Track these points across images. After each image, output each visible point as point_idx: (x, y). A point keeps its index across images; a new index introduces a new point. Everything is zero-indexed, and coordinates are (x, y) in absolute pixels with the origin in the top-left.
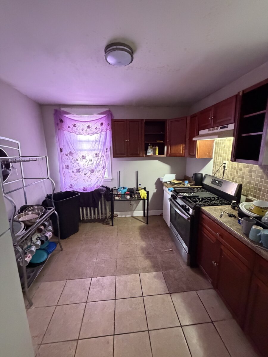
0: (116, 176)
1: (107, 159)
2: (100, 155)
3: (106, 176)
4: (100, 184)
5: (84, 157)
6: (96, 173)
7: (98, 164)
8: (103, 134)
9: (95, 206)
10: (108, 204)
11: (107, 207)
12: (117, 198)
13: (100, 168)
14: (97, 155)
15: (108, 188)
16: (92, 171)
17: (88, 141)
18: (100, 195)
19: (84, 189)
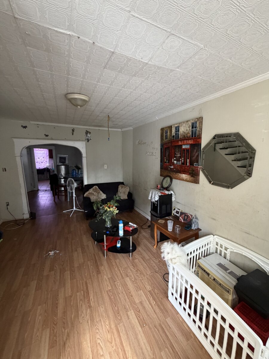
0: (51, 165)
1: (47, 159)
2: (45, 158)
3: (47, 165)
4: (45, 167)
5: (39, 158)
6: (43, 163)
7: (44, 161)
8: (46, 151)
9: (43, 174)
10: (48, 173)
11: (48, 174)
12: (51, 171)
14: (43, 157)
15: (48, 168)
16: (42, 162)
17: (40, 153)
18: (45, 170)
19: (39, 168)
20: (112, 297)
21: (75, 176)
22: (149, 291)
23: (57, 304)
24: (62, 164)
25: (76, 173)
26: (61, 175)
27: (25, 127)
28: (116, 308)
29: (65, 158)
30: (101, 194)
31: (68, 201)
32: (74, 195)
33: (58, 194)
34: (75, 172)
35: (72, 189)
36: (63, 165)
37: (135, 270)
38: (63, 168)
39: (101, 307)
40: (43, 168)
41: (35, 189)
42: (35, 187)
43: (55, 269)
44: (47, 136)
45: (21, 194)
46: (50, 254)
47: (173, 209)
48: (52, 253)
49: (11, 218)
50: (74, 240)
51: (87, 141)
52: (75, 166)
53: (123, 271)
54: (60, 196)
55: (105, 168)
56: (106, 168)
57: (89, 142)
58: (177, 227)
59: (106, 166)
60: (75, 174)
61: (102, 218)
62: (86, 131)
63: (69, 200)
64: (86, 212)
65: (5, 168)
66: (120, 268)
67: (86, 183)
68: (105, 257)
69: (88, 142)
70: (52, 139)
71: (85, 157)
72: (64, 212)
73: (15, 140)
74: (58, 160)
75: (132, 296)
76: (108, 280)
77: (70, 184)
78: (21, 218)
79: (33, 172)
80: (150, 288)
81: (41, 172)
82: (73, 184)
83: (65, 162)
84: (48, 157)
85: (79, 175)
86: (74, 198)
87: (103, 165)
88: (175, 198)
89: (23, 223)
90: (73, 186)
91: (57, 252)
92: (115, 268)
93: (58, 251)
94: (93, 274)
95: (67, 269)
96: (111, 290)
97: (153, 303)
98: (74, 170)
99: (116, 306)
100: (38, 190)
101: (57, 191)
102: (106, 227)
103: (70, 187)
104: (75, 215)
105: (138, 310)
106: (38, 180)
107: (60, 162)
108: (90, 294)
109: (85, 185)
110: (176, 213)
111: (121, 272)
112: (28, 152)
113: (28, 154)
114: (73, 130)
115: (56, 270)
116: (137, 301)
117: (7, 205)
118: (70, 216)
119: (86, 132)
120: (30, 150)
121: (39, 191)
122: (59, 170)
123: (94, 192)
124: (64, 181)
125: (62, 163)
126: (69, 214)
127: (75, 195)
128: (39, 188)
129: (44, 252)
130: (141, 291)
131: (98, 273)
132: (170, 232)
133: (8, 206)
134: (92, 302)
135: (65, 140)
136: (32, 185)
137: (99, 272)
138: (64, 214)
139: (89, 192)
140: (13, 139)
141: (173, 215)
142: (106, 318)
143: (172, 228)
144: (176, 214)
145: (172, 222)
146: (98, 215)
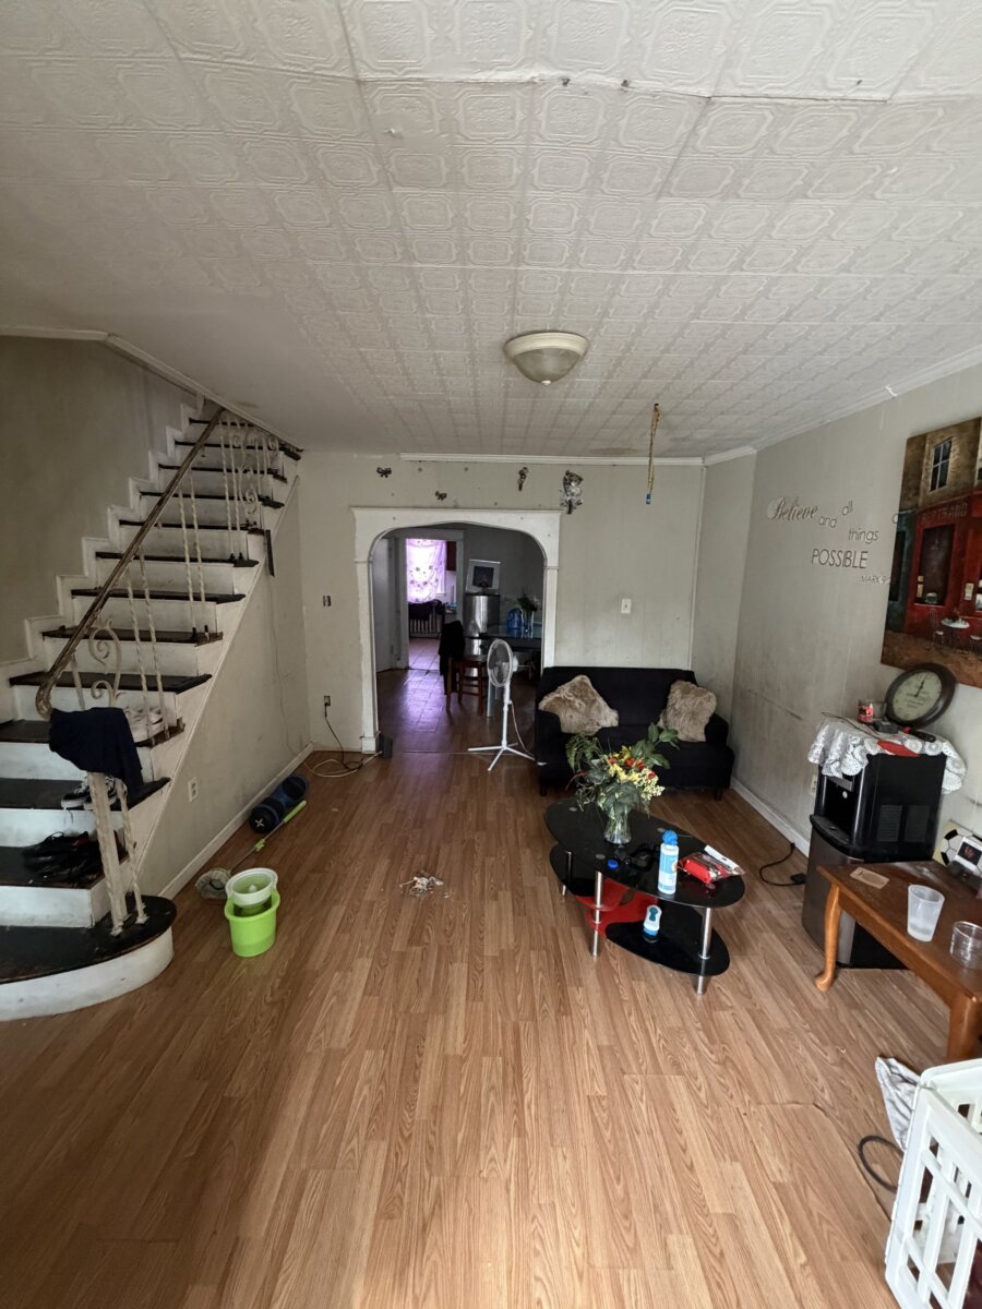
0: (449, 592)
1: (441, 574)
2: (434, 568)
3: (439, 591)
4: (433, 597)
5: (418, 569)
6: (429, 585)
7: (431, 578)
8: (439, 547)
9: (426, 618)
10: (439, 617)
11: (438, 621)
12: (448, 611)
13: (433, 580)
14: (431, 568)
15: (440, 602)
16: (426, 583)
17: (423, 553)
18: (431, 607)
19: (417, 600)
20: (608, 1134)
21: (516, 632)
22: (774, 1183)
23: (417, 1067)
24: (479, 589)
25: (520, 623)
26: (475, 626)
27: (386, 473)
28: (619, 1189)
29: (492, 569)
30: (599, 709)
31: (488, 714)
32: (507, 700)
33: (461, 689)
34: (516, 618)
35: (500, 678)
36: (483, 594)
37: (713, 1057)
38: (481, 604)
39: (560, 1152)
40: (427, 600)
41: (400, 665)
42: (399, 659)
43: (426, 941)
44: (442, 496)
45: (360, 677)
46: (417, 886)
47: (942, 830)
48: (422, 883)
49: (331, 745)
50: (493, 859)
51: (566, 509)
52: (519, 600)
53: (662, 1041)
54: (464, 696)
55: (623, 612)
56: (627, 611)
57: (574, 512)
58: (969, 932)
59: (629, 606)
60: (516, 626)
61: (594, 805)
62: (567, 473)
63: (491, 712)
64: (541, 764)
65: (329, 598)
66: (647, 1023)
67: (549, 661)
68: (595, 954)
69: (570, 512)
70: (456, 507)
71: (553, 568)
72: (470, 750)
73: (358, 513)
74: (470, 578)
75: (691, 1168)
76: (594, 1051)
77: (497, 660)
78: (355, 748)
79: (398, 612)
80: (780, 1171)
81: (420, 611)
82: (508, 661)
83: (488, 584)
84: (443, 565)
85: (530, 631)
86: (506, 709)
87: (617, 601)
88: (963, 781)
89: (358, 765)
90: (506, 668)
91: (438, 883)
92: (630, 1014)
93: (441, 880)
94: (545, 1005)
95: (460, 953)
96: (604, 1098)
97: (796, 1255)
98: (514, 611)
99: (618, 1179)
100: (408, 668)
101: (458, 679)
102: (605, 840)
103: (496, 670)
104: (505, 768)
105: (717, 1252)
106: (411, 637)
107: (474, 584)
108: (525, 1081)
109: (547, 669)
110: (962, 853)
111: (654, 1040)
112: (390, 549)
113: (390, 556)
114: (522, 474)
115: (427, 944)
116: (716, 1207)
117: (326, 705)
118: (490, 769)
119: (565, 479)
120: (396, 541)
121: (410, 671)
122: (469, 610)
123: (576, 696)
124: (481, 647)
125: (480, 585)
126: (487, 760)
127: (511, 698)
128: (410, 664)
129: (402, 874)
130: (738, 1166)
131: (562, 1009)
132: (921, 942)
133: (328, 708)
134: (530, 1114)
135: (496, 507)
136: (392, 652)
137: (564, 1007)
138: (471, 756)
139: (558, 695)
140: (353, 509)
141: (937, 857)
142: (574, 1211)
143: (932, 927)
144: (958, 858)
145: (935, 899)
146: (581, 787)
